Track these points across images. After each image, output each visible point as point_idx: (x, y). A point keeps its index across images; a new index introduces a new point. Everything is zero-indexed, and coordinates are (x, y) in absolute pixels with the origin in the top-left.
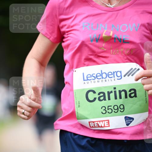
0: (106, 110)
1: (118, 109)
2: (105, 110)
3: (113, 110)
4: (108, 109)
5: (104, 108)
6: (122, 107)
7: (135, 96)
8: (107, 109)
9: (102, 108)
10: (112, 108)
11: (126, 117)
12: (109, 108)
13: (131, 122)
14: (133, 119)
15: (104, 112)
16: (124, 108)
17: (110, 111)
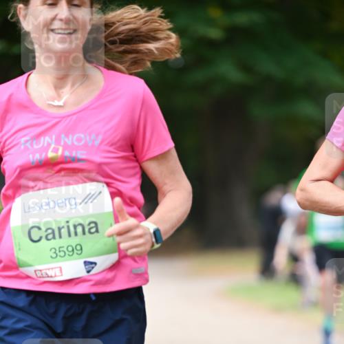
0: (57, 254)
1: (73, 250)
2: (55, 253)
3: (67, 253)
4: (60, 251)
5: (53, 250)
6: (79, 248)
7: (97, 231)
8: (57, 252)
9: (51, 250)
10: (65, 249)
11: (85, 262)
12: (61, 249)
13: (93, 268)
14: (95, 264)
15: (54, 255)
16: (81, 249)
17: (62, 254)
